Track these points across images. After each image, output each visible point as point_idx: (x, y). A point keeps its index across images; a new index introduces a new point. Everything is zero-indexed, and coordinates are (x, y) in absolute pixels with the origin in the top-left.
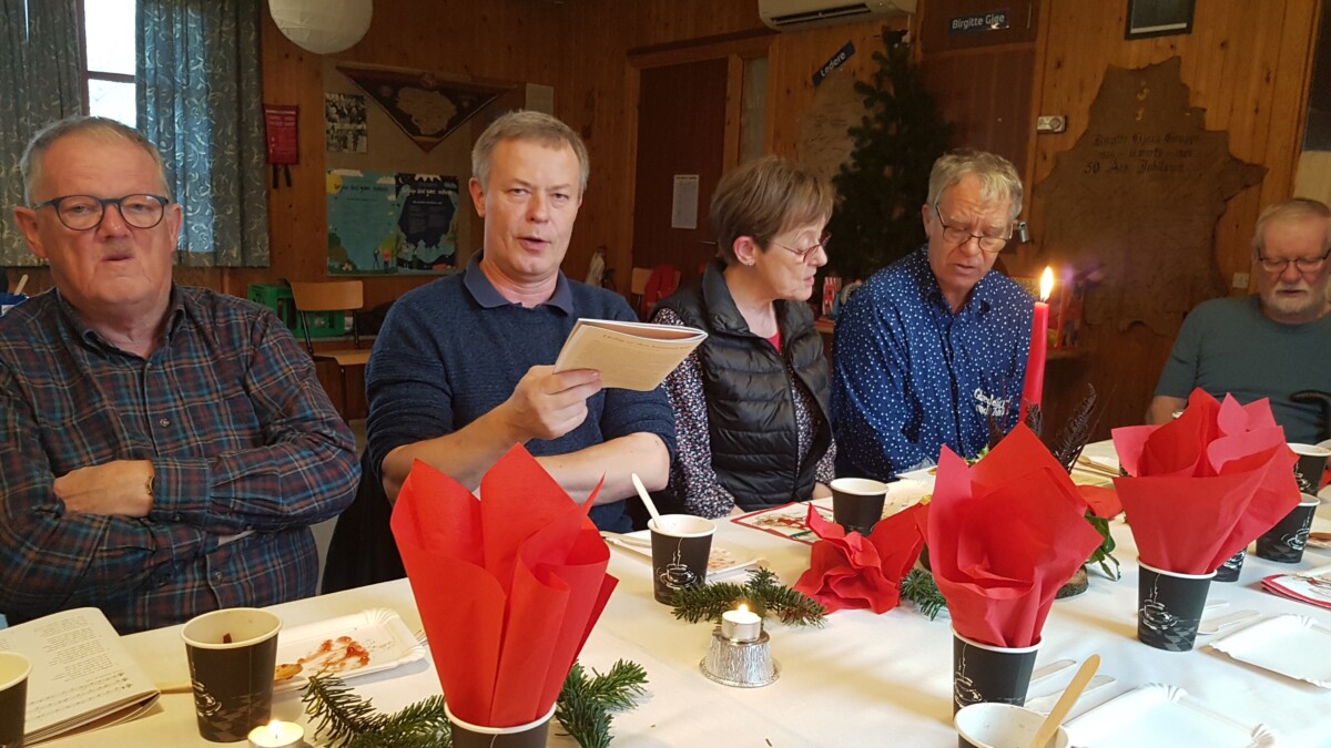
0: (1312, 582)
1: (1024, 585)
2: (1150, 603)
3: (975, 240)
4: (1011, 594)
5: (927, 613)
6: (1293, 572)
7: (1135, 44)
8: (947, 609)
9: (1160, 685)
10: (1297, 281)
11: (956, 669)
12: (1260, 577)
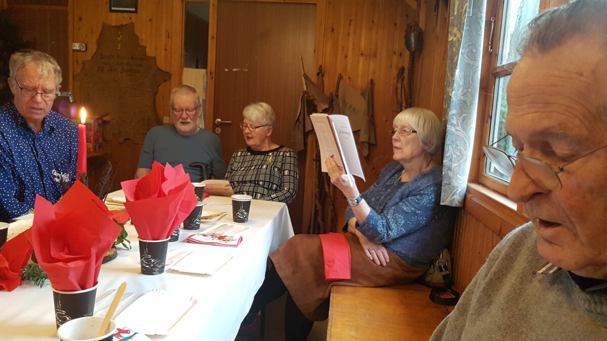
0: (204, 235)
1: (87, 258)
2: (145, 256)
3: (39, 95)
4: (80, 263)
5: (38, 285)
6: (197, 233)
7: (114, 14)
8: (49, 280)
9: (153, 290)
10: (187, 118)
11: (56, 308)
12: (186, 237)
